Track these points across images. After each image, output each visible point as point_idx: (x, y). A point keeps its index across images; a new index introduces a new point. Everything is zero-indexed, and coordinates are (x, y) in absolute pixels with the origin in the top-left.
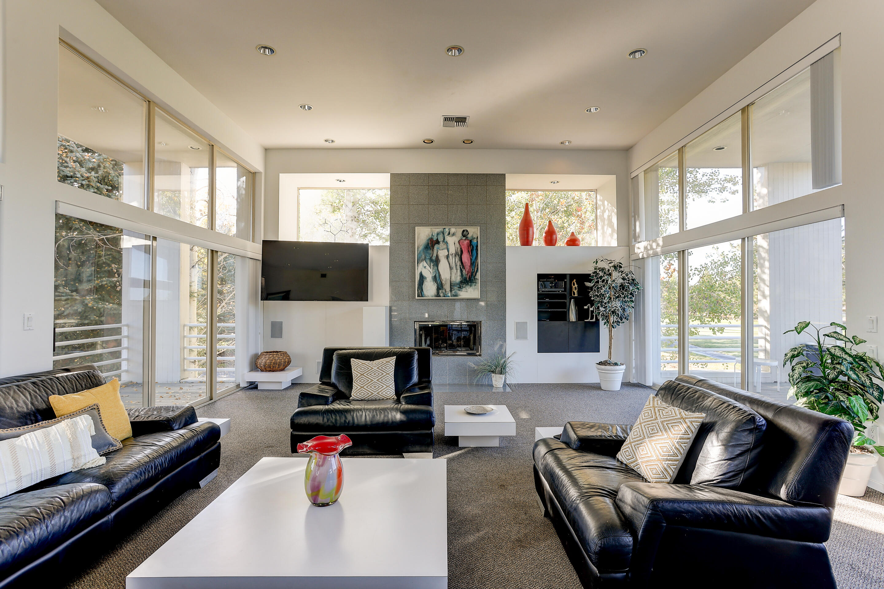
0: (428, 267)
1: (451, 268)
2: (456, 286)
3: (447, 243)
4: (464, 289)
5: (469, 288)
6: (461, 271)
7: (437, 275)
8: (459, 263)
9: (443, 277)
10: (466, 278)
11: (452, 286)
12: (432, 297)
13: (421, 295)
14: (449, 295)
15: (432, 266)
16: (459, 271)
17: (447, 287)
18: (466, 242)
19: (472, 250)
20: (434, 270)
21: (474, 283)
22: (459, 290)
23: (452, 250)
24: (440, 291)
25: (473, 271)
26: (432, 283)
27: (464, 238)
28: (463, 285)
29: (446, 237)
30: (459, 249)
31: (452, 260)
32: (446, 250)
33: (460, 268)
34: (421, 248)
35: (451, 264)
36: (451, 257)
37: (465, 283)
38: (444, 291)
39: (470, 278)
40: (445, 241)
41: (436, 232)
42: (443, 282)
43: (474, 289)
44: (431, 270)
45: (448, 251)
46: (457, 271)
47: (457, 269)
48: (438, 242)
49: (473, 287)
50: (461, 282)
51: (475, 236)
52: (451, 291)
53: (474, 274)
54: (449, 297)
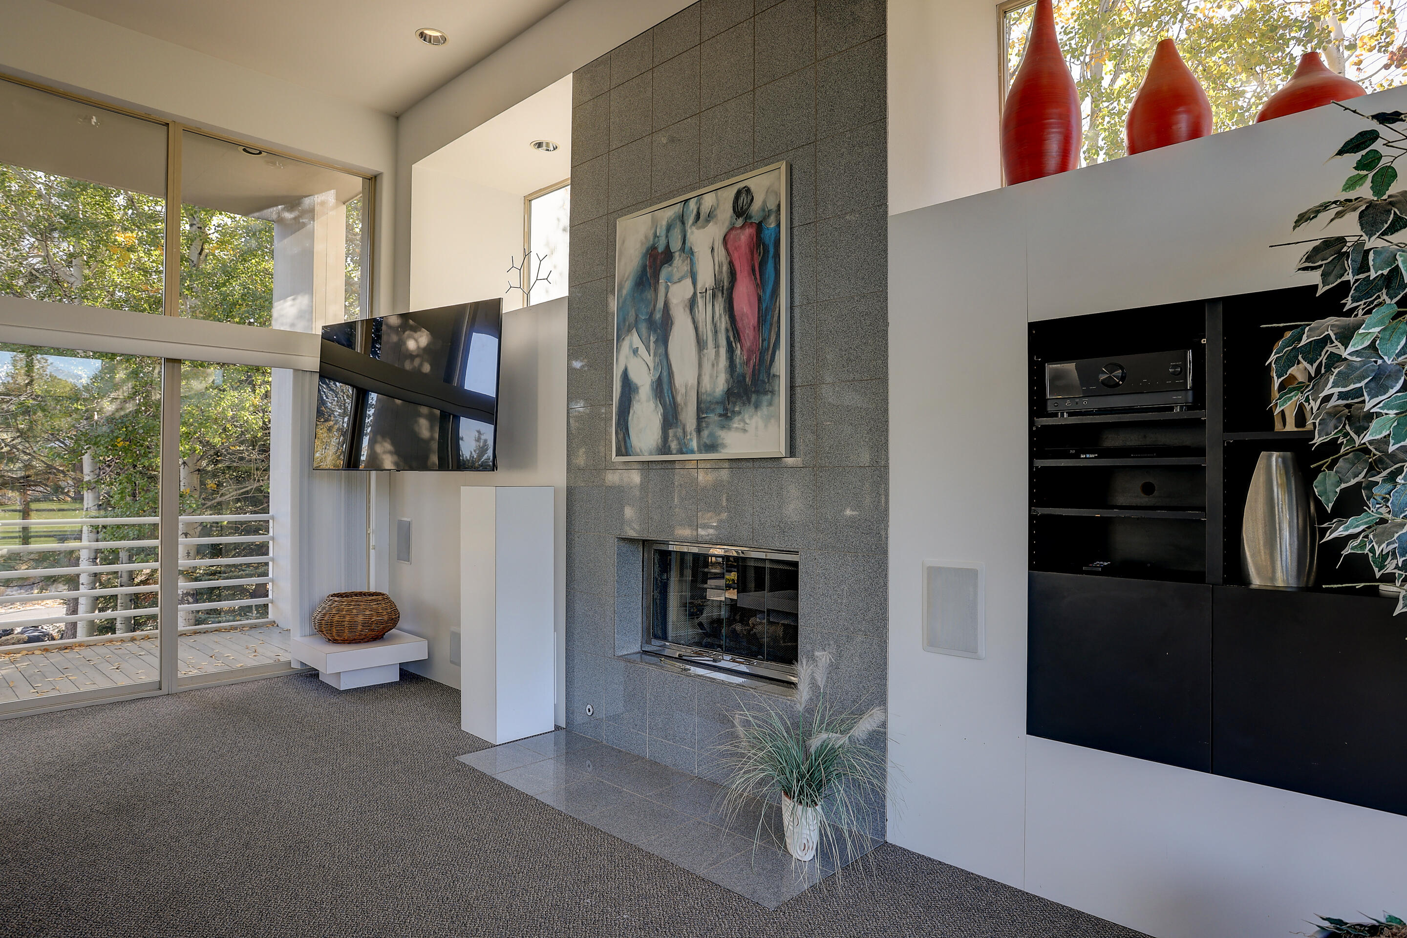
0: (642, 350)
1: (701, 344)
2: (713, 411)
3: (692, 252)
4: (736, 423)
5: (751, 417)
6: (731, 351)
7: (665, 374)
8: (723, 323)
9: (679, 381)
10: (744, 377)
11: (702, 410)
12: (651, 454)
13: (623, 450)
14: (694, 444)
15: (652, 345)
16: (723, 351)
17: (689, 417)
18: (745, 236)
19: (763, 264)
20: (657, 360)
21: (765, 393)
22: (723, 427)
23: (706, 278)
24: (671, 432)
25: (766, 343)
26: (652, 405)
27: (740, 222)
28: (735, 404)
29: (689, 232)
30: (725, 268)
31: (704, 312)
32: (688, 282)
33: (728, 338)
34: (628, 285)
35: (700, 329)
36: (700, 302)
37: (739, 396)
38: (680, 431)
39: (755, 375)
40: (688, 245)
41: (664, 223)
42: (679, 399)
43: (767, 419)
44: (650, 360)
45: (694, 283)
46: (717, 354)
47: (717, 346)
48: (668, 257)
49: (764, 410)
50: (729, 394)
51: (772, 205)
52: (699, 430)
53: (768, 358)
54: (692, 452)
